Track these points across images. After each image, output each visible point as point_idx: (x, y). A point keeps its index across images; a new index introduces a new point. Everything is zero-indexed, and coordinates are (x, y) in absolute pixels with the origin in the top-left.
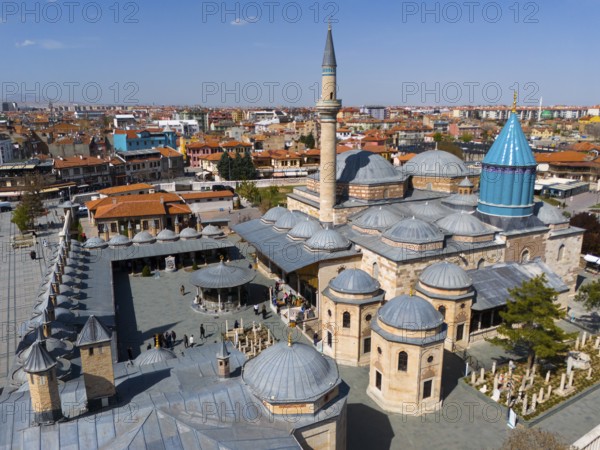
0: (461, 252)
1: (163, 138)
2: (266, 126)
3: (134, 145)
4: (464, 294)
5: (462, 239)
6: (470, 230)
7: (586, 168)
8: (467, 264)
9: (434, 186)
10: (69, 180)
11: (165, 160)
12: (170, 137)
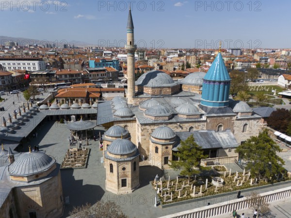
0: (178, 122)
1: (112, 63)
2: (171, 58)
3: (98, 65)
4: (167, 142)
5: (182, 116)
6: (187, 112)
8: (182, 128)
9: (192, 90)
10: (62, 80)
11: (108, 73)
12: (115, 63)
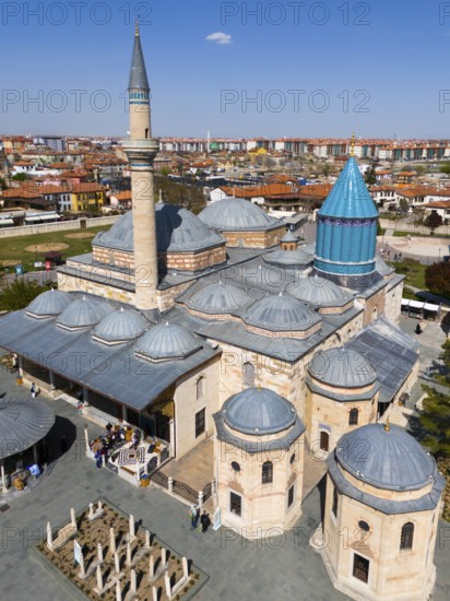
0: (337, 329)
5: (330, 311)
7: (296, 200)
9: (247, 242)
